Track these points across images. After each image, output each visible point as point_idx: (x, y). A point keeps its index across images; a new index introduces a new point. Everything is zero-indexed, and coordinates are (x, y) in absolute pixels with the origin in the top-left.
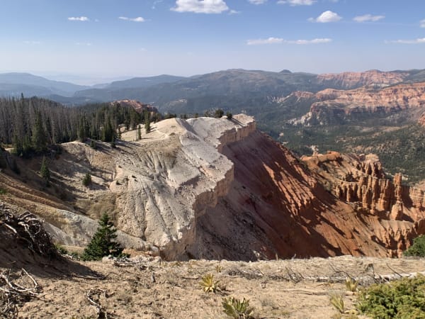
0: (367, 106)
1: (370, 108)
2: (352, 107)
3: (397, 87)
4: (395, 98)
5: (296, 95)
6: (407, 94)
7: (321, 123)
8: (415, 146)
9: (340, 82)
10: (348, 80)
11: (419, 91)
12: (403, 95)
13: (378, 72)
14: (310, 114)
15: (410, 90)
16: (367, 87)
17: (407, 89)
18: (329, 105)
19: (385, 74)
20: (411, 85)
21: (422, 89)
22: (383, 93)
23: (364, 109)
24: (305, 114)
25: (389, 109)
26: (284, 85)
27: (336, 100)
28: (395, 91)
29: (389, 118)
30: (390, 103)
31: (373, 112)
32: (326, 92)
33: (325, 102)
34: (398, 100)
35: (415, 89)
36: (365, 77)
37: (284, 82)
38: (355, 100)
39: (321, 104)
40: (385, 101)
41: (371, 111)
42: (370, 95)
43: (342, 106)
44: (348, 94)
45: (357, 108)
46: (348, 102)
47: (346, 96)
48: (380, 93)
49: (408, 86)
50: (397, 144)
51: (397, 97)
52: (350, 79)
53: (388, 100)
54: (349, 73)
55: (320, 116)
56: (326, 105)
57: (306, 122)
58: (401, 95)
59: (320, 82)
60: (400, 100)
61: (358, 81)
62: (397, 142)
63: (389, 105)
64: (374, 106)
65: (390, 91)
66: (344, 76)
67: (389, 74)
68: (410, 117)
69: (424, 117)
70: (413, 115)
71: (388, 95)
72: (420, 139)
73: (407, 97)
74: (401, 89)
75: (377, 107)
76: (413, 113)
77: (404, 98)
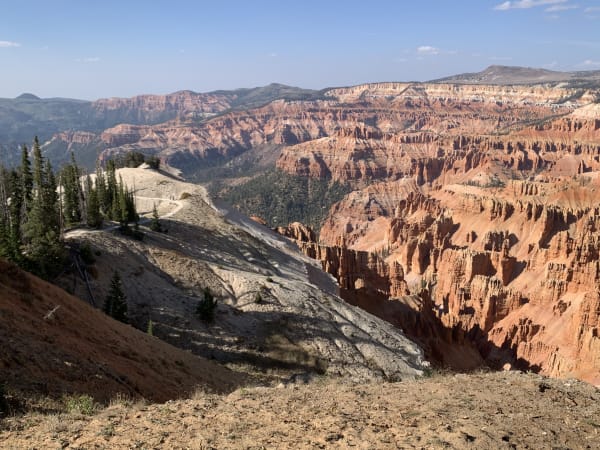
1: (197, 152)
2: (169, 152)
3: (229, 116)
4: (230, 134)
5: (64, 139)
6: (246, 127)
8: (283, 201)
9: (134, 113)
10: (147, 109)
11: (260, 121)
12: (239, 128)
13: (192, 94)
15: (247, 120)
16: (183, 119)
17: (244, 119)
19: (204, 98)
20: (248, 113)
21: (262, 117)
22: (211, 127)
23: (188, 154)
25: (225, 151)
26: (30, 122)
27: (140, 143)
28: (228, 123)
29: (228, 165)
31: (203, 157)
32: (118, 130)
33: (123, 148)
34: (235, 136)
35: (253, 118)
36: (173, 102)
37: (29, 117)
38: (170, 141)
39: (117, 151)
40: (217, 139)
41: (199, 156)
42: (193, 132)
43: (152, 152)
44: (157, 132)
45: (178, 154)
46: (161, 144)
47: (155, 135)
48: (207, 127)
49: (244, 114)
50: (259, 202)
51: (232, 132)
52: (150, 108)
53: (220, 137)
54: (146, 97)
56: (125, 151)
58: (236, 128)
59: (99, 114)
60: (237, 136)
61: (163, 108)
62: (258, 200)
63: (223, 145)
64: (202, 149)
65: (220, 123)
66: (139, 102)
67: (209, 97)
68: (258, 161)
69: (283, 157)
70: (261, 157)
71: (219, 129)
72: (286, 191)
73: (246, 131)
74: (235, 119)
75: (207, 150)
76: (260, 154)
77: (243, 132)
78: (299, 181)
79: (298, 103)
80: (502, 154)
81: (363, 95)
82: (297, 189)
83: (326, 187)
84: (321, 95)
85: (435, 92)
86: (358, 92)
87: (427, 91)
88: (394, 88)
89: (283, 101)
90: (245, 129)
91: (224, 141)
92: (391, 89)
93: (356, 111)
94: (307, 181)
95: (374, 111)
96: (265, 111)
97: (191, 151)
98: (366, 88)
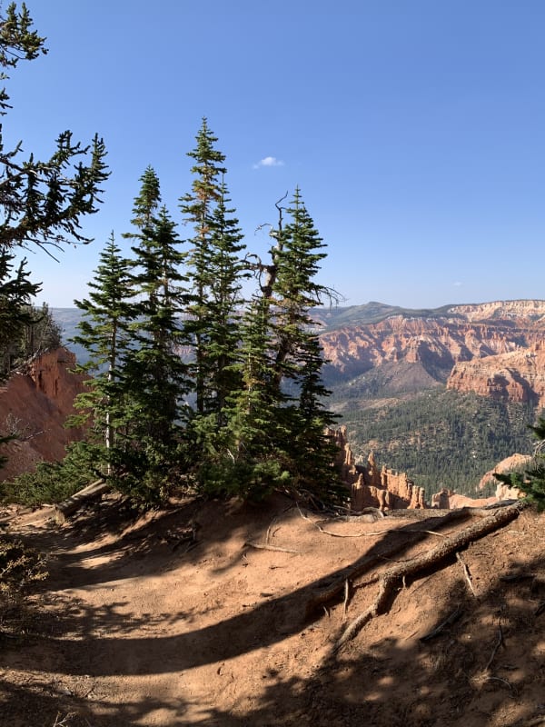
12: (355, 345)
20: (363, 329)
21: (378, 333)
29: (350, 384)
34: (351, 353)
53: (336, 354)
58: (352, 344)
63: (340, 363)
68: (388, 381)
69: (458, 374)
70: (392, 377)
71: (334, 344)
72: (480, 417)
73: (363, 348)
74: (350, 335)
76: (390, 372)
77: (359, 349)
78: (493, 405)
79: (420, 319)
81: (496, 312)
82: (495, 416)
83: (533, 415)
84: (444, 311)
88: (536, 306)
89: (400, 317)
90: (362, 345)
91: (340, 358)
92: (532, 306)
93: (500, 330)
94: (505, 406)
95: (519, 331)
96: (381, 327)
98: (498, 305)
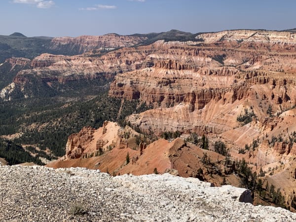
0: (86, 72)
1: (89, 75)
2: (67, 74)
3: (120, 51)
4: (119, 63)
5: (11, 62)
6: (131, 58)
7: (26, 97)
8: (94, 117)
10: (86, 45)
11: (144, 55)
12: (126, 59)
13: (116, 35)
14: (13, 85)
15: (134, 54)
16: (94, 52)
17: (131, 53)
18: (39, 73)
19: (123, 38)
20: (136, 49)
21: (146, 52)
22: (106, 58)
23: (81, 76)
24: (7, 85)
27: (50, 67)
28: (119, 55)
30: (111, 68)
31: (92, 79)
32: (44, 57)
33: (35, 70)
35: (139, 53)
38: (74, 67)
39: (29, 71)
40: (107, 66)
42: (91, 60)
43: (56, 73)
44: (66, 60)
45: (73, 75)
46: (65, 68)
47: (64, 62)
48: (103, 57)
49: (133, 49)
50: (75, 117)
51: (121, 62)
53: (109, 65)
54: (86, 37)
55: (25, 87)
56: (36, 73)
57: (7, 95)
60: (123, 64)
63: (110, 71)
64: (93, 73)
65: (113, 55)
66: (81, 40)
67: (127, 38)
71: (111, 59)
72: (101, 108)
75: (97, 74)
78: (114, 101)
80: (266, 88)
81: (223, 38)
84: (193, 38)
85: (275, 38)
86: (220, 36)
87: (270, 37)
88: (246, 34)
89: (163, 41)
92: (243, 34)
93: (209, 50)
94: (120, 102)
95: (225, 50)
96: (149, 47)
97: (85, 74)
98: (226, 33)
